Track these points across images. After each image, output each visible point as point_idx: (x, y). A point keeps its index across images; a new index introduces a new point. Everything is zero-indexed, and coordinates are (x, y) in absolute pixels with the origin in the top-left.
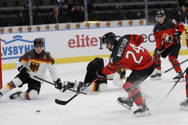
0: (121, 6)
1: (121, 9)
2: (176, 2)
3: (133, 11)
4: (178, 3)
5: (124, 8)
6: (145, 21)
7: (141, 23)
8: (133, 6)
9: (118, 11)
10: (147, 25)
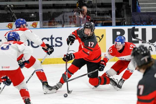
0: (12, 6)
1: (12, 9)
2: (75, 2)
3: (27, 11)
4: (77, 3)
5: (16, 8)
6: (38, 23)
7: (34, 26)
8: (27, 5)
9: (9, 12)
10: (41, 28)
